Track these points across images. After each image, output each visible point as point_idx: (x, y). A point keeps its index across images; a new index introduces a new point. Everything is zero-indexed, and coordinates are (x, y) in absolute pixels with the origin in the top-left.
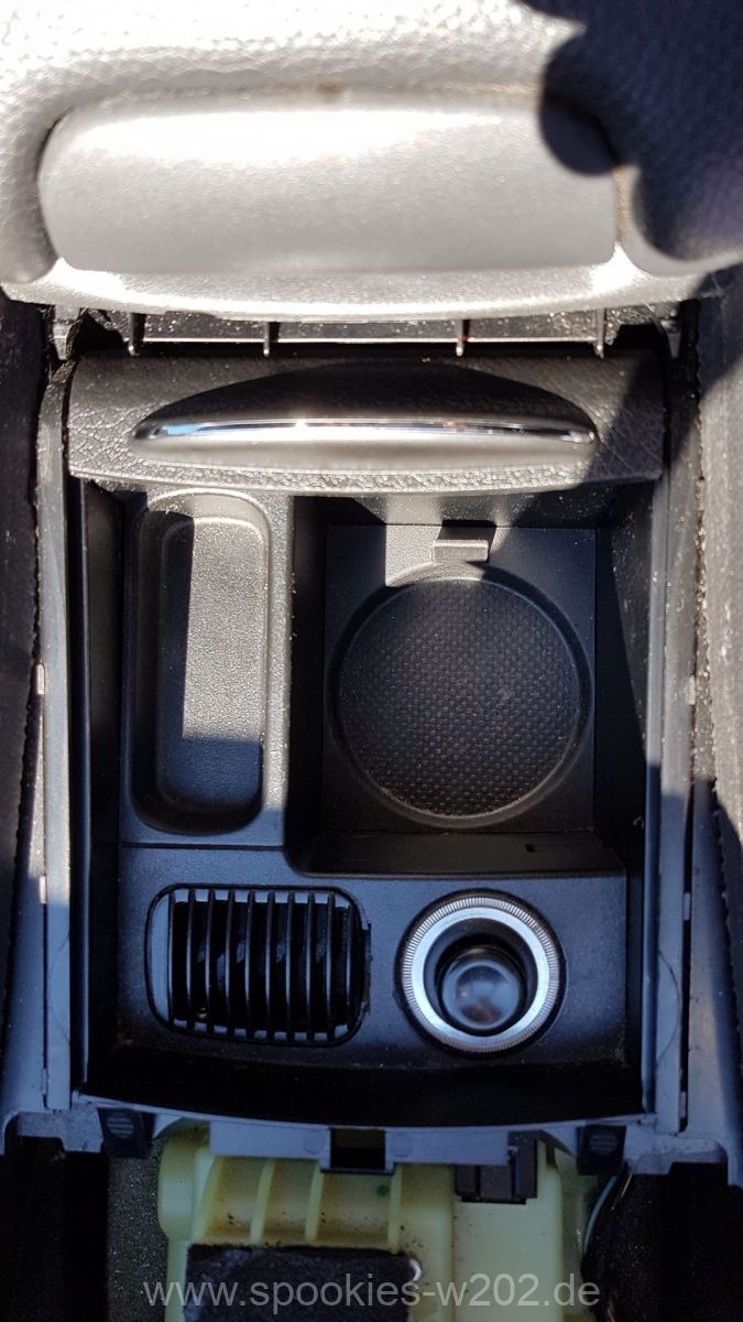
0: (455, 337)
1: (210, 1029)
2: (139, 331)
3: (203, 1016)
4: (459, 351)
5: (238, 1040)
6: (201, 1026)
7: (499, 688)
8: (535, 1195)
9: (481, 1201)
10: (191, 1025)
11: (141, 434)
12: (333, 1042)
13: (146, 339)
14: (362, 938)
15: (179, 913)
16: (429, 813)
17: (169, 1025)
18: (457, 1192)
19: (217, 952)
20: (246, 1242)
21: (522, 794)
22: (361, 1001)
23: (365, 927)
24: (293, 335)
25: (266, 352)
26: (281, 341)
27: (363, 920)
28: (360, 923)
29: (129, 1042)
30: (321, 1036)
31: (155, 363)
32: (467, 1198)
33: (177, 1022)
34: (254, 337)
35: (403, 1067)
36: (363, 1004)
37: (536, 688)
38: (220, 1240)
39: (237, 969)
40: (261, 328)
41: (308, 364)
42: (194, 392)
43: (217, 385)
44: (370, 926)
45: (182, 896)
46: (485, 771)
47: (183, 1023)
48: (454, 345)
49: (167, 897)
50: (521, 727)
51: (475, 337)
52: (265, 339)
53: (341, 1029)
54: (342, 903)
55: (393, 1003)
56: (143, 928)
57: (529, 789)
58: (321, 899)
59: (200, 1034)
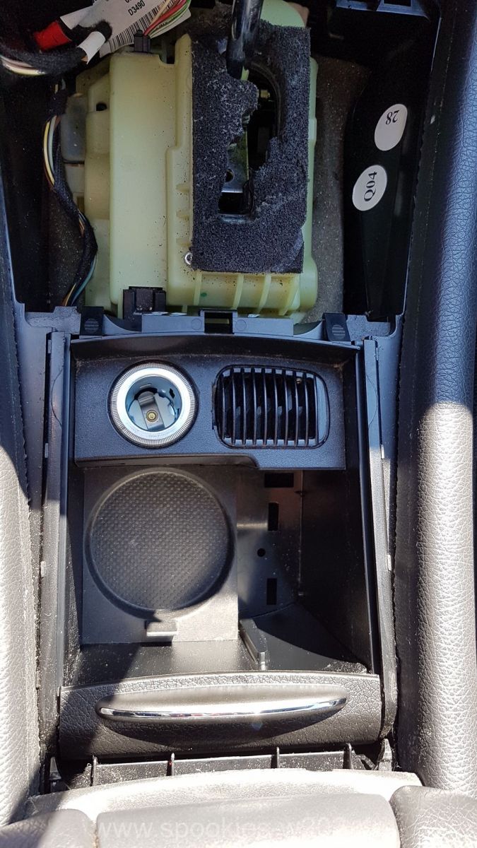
0: (175, 764)
1: (295, 373)
2: (346, 757)
3: (298, 380)
4: (173, 756)
5: (280, 368)
6: (300, 374)
7: (137, 546)
8: (124, 291)
9: (152, 288)
10: (305, 375)
11: (343, 701)
12: (231, 368)
13: (343, 752)
14: (217, 422)
15: (313, 433)
16: (176, 474)
17: (316, 375)
18: (165, 292)
19: (293, 412)
20: (273, 274)
21: (124, 486)
22: (217, 389)
23: (215, 427)
24: (264, 760)
25: (278, 750)
26: (270, 756)
27: (216, 431)
28: (218, 429)
29: (336, 366)
30: (237, 370)
31: (337, 739)
32: (160, 289)
33: (312, 376)
34: (284, 757)
35: (193, 355)
36: (215, 386)
37: (116, 546)
38: (287, 275)
39: (282, 403)
40: (281, 762)
41: (255, 744)
42: (316, 725)
43: (304, 730)
44: (213, 428)
45: (312, 442)
46: (145, 499)
47: (309, 376)
48: (176, 759)
49: (320, 442)
50: (124, 524)
51: (164, 764)
52: (279, 756)
53: (226, 374)
54: (228, 440)
55: (200, 388)
56: (331, 425)
57: (120, 489)
58: (239, 442)
59: (300, 370)
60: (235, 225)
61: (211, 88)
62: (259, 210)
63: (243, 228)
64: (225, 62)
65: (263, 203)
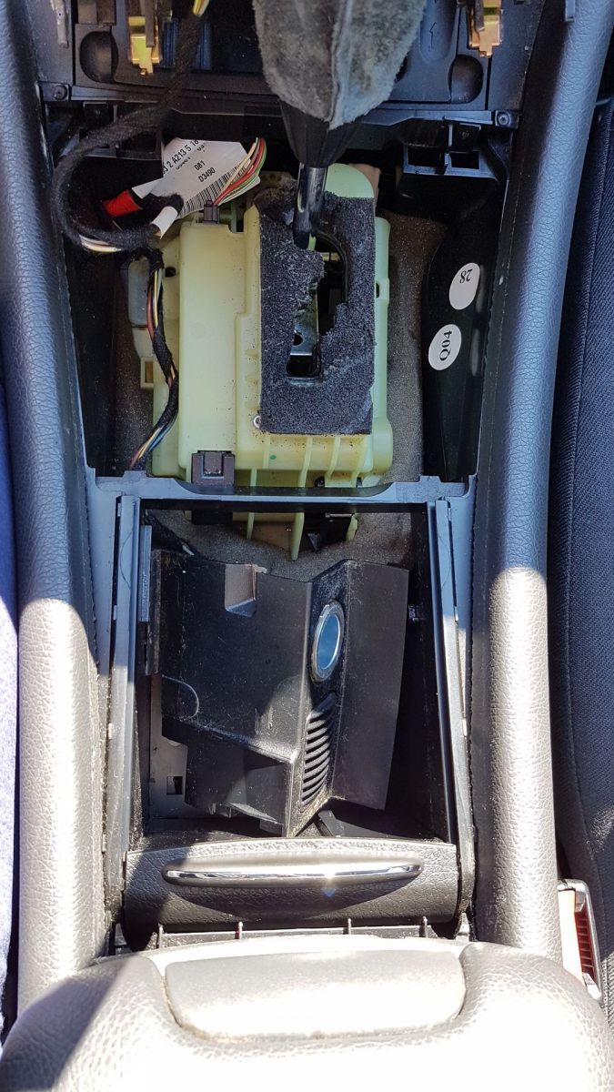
0: (243, 934)
2: (422, 930)
4: (241, 924)
8: (193, 455)
9: (221, 451)
11: (416, 868)
13: (418, 927)
18: (234, 456)
20: (343, 436)
24: (335, 932)
25: (350, 920)
26: (342, 929)
31: (412, 913)
32: (228, 452)
34: (357, 930)
38: (356, 436)
40: (353, 934)
42: (389, 895)
43: (376, 900)
48: (244, 929)
51: (232, 934)
52: (351, 929)
60: (303, 389)
61: (278, 259)
62: (326, 373)
63: (311, 391)
64: (291, 234)
65: (331, 367)
